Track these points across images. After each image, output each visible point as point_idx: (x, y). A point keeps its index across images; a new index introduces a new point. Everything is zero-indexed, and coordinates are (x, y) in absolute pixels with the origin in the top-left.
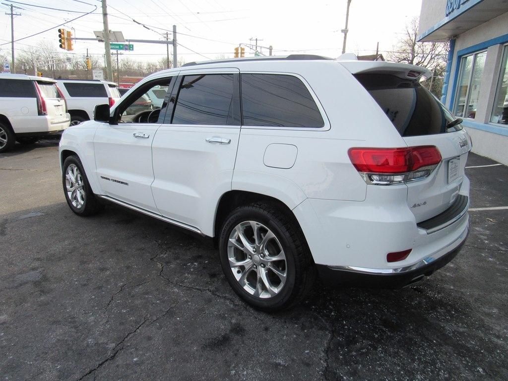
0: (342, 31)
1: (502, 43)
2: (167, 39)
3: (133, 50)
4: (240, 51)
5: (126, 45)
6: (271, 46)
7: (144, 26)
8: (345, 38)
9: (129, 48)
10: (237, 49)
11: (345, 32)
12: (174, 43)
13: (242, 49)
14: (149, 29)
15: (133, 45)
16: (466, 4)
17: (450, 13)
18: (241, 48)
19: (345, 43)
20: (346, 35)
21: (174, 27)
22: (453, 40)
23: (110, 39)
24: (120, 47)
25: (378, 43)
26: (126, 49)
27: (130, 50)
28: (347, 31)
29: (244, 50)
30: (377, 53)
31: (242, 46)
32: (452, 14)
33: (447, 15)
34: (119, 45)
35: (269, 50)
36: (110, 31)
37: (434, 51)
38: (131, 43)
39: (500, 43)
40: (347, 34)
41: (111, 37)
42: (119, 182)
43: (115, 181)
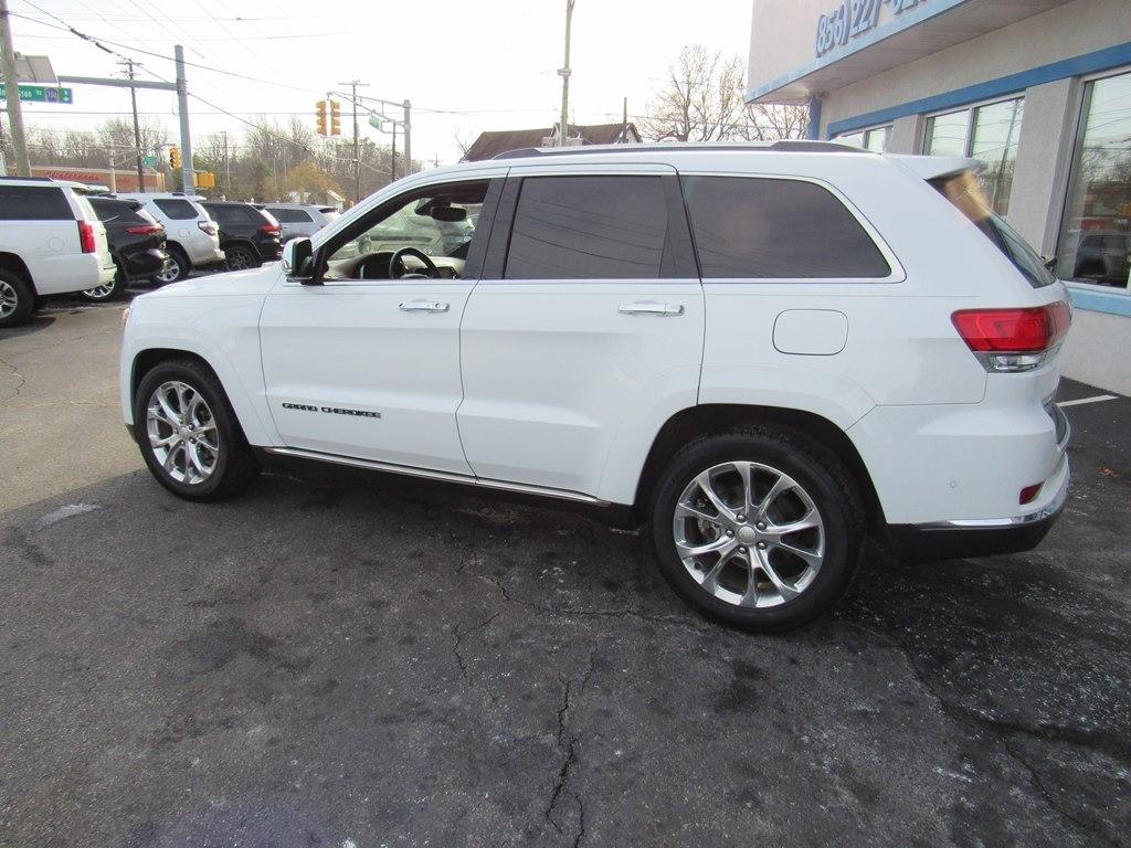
0: (559, 72)
1: (924, 113)
2: (131, 75)
3: (70, 101)
4: (328, 109)
5: (52, 89)
6: (407, 101)
7: (97, 44)
8: (566, 87)
9: (62, 96)
10: (321, 105)
11: (565, 73)
12: (179, 87)
13: (335, 106)
14: (110, 52)
15: (69, 91)
16: (862, 37)
17: (824, 51)
18: (332, 103)
20: (566, 80)
21: (179, 49)
22: (817, 102)
23: (18, 75)
24: (34, 94)
26: (52, 100)
27: (62, 101)
28: (570, 73)
29: (338, 108)
30: (625, 121)
31: (335, 98)
32: (828, 54)
33: (819, 56)
34: (33, 89)
35: (403, 110)
36: (17, 55)
37: (725, 119)
38: (65, 85)
39: (919, 114)
40: (570, 78)
41: (21, 70)
42: (351, 412)
43: (336, 411)
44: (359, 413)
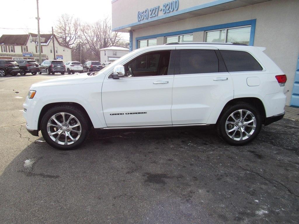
0: (36, 18)
8: (38, 23)
11: (38, 19)
19: (38, 26)
20: (38, 21)
25: (52, 27)
28: (40, 19)
32: (142, 21)
42: (136, 113)
43: (131, 113)
44: (139, 113)
